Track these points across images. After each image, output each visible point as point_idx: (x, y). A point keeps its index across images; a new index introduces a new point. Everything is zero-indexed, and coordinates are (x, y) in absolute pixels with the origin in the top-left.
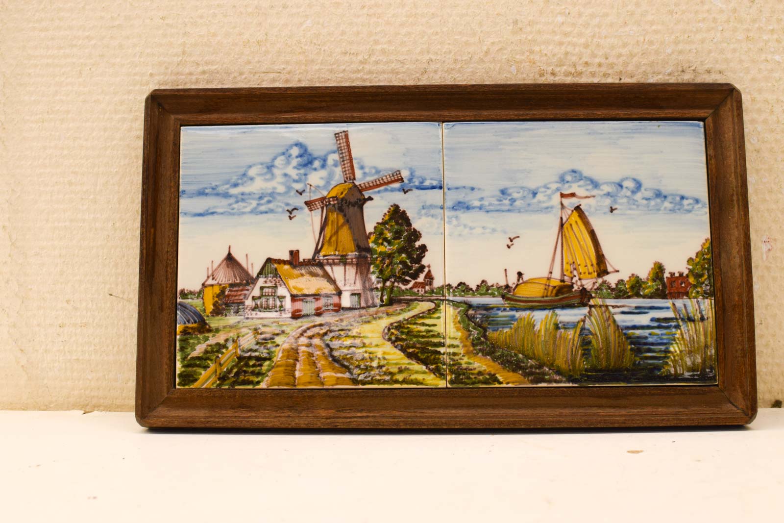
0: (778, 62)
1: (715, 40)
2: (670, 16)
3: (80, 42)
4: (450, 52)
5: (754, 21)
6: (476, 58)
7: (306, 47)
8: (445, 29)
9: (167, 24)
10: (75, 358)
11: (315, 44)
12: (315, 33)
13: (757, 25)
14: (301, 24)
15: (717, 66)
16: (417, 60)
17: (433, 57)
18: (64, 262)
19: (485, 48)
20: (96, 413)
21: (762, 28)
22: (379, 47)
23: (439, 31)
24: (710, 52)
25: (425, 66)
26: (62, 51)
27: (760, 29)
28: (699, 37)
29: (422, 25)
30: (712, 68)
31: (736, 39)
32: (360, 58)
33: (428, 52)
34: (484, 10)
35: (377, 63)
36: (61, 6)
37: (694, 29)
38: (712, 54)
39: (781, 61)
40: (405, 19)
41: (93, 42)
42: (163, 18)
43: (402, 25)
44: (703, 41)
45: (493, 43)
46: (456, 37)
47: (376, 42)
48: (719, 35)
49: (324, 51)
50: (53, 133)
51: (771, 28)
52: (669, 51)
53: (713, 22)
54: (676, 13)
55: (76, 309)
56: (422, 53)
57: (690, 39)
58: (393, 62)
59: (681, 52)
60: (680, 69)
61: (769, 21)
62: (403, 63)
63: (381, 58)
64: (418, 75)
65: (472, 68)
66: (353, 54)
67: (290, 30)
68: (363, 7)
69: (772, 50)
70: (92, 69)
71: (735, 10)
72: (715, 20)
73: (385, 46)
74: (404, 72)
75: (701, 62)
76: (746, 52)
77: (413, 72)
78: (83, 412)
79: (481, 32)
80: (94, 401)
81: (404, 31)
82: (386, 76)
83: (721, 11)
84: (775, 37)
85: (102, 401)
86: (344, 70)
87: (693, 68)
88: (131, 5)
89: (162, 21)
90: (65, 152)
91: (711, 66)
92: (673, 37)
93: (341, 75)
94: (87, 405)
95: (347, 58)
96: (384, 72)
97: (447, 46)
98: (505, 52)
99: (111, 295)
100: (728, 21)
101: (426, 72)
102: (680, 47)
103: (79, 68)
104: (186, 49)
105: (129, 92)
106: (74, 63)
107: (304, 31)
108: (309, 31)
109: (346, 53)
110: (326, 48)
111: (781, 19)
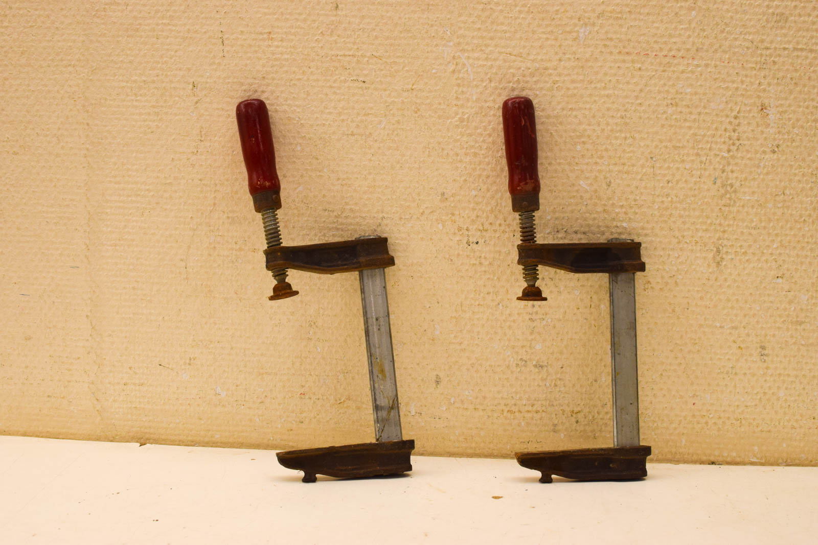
0: (625, 228)
1: (581, 211)
2: (550, 194)
3: (143, 193)
4: (397, 212)
5: (609, 199)
6: (415, 217)
7: (299, 205)
8: (394, 197)
9: (204, 184)
10: (135, 406)
11: (305, 203)
12: (305, 196)
13: (611, 202)
14: (296, 189)
15: (582, 229)
16: (374, 217)
17: (386, 216)
18: (129, 341)
19: (421, 211)
21: (615, 204)
22: (348, 207)
23: (390, 198)
24: (577, 219)
25: (380, 221)
26: (130, 198)
27: (613, 204)
28: (570, 208)
29: (379, 193)
30: (578, 230)
31: (596, 211)
32: (335, 213)
33: (382, 212)
34: (421, 185)
35: (346, 217)
36: (130, 167)
37: (567, 203)
38: (579, 221)
39: (627, 227)
40: (366, 189)
41: (151, 194)
42: (201, 180)
43: (365, 193)
44: (572, 212)
45: (427, 208)
46: (402, 203)
47: (347, 204)
48: (584, 208)
49: (311, 208)
50: (122, 254)
51: (621, 204)
52: (549, 218)
53: (580, 198)
54: (555, 192)
55: (135, 373)
56: (377, 212)
57: (564, 210)
58: (357, 218)
59: (556, 219)
60: (556, 230)
61: (620, 199)
62: (364, 218)
63: (350, 214)
64: (374, 227)
65: (412, 224)
66: (331, 211)
67: (288, 193)
68: (339, 179)
69: (621, 219)
70: (151, 212)
71: (596, 191)
72: (581, 197)
73: (353, 207)
74: (365, 225)
75: (571, 226)
76: (603, 220)
77: (372, 226)
78: (139, 444)
79: (419, 200)
80: (147, 436)
81: (366, 197)
82: (352, 227)
83: (586, 191)
84: (624, 210)
85: (152, 436)
86: (324, 222)
87: (565, 230)
88: (179, 169)
89: (200, 182)
90: (131, 267)
91: (578, 228)
92: (552, 208)
93: (322, 225)
94: (142, 438)
95: (326, 213)
96: (351, 224)
97: (395, 209)
98: (435, 214)
99: (160, 365)
100: (591, 199)
101: (380, 225)
102: (557, 215)
103: (141, 211)
104: (216, 202)
105: (176, 229)
106: (138, 207)
107: (297, 193)
108: (301, 194)
109: (326, 210)
110: (312, 206)
111: (629, 198)
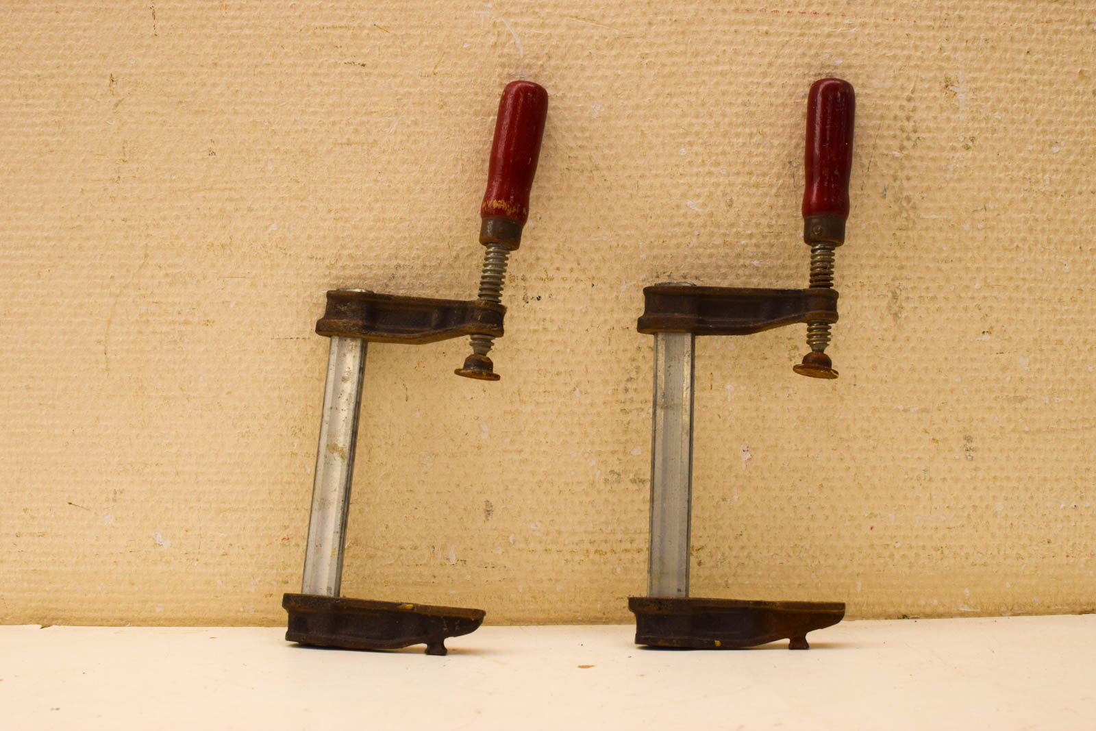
0: (757, 267)
1: (691, 246)
2: (644, 221)
3: (38, 243)
4: (419, 257)
5: (732, 225)
6: (445, 263)
7: (272, 252)
8: (414, 234)
9: (129, 226)
10: (32, 568)
11: (281, 248)
12: (280, 238)
13: (734, 230)
14: (267, 228)
15: (694, 271)
16: (385, 266)
17: (402, 263)
18: (21, 469)
19: (454, 253)
20: (54, 627)
21: (739, 233)
22: (346, 252)
23: (407, 236)
24: (686, 257)
25: (393, 271)
26: (20, 252)
27: (737, 233)
28: (674, 241)
29: (390, 229)
30: (688, 273)
31: (713, 244)
32: (327, 262)
33: (396, 258)
34: (453, 215)
35: (344, 268)
36: (19, 205)
37: (670, 234)
38: (688, 260)
39: (760, 266)
40: (372, 223)
41: (52, 243)
42: (124, 220)
43: (370, 229)
44: (678, 246)
45: (462, 249)
46: (425, 242)
47: (343, 247)
48: (695, 240)
49: (290, 255)
50: (10, 336)
51: (749, 232)
52: (643, 256)
53: (689, 226)
54: (651, 217)
55: (33, 518)
56: (390, 258)
57: (665, 244)
58: (360, 268)
59: (655, 257)
60: (655, 275)
61: (747, 225)
62: (370, 268)
63: (348, 263)
64: (385, 281)
65: (441, 273)
66: (320, 259)
67: (255, 234)
68: (330, 211)
69: (751, 255)
70: (51, 271)
71: (711, 215)
72: (691, 225)
73: (352, 251)
74: (371, 278)
75: (677, 267)
76: (723, 257)
77: (381, 278)
78: (40, 626)
79: (451, 237)
80: (53, 614)
81: (371, 236)
82: (353, 282)
83: (698, 216)
84: (754, 241)
85: (61, 613)
86: (311, 275)
87: (668, 274)
88: (92, 205)
89: (124, 222)
90: (23, 356)
91: (687, 271)
92: (647, 242)
93: (308, 280)
94: (45, 617)
95: (313, 262)
96: (351, 277)
97: (415, 252)
98: (475, 257)
99: (71, 504)
100: (704, 226)
101: (394, 277)
102: (655, 252)
103: (38, 270)
104: (148, 252)
105: (89, 295)
106: (32, 265)
107: (269, 234)
108: (275, 235)
109: (312, 258)
110: (292, 253)
111: (760, 224)
